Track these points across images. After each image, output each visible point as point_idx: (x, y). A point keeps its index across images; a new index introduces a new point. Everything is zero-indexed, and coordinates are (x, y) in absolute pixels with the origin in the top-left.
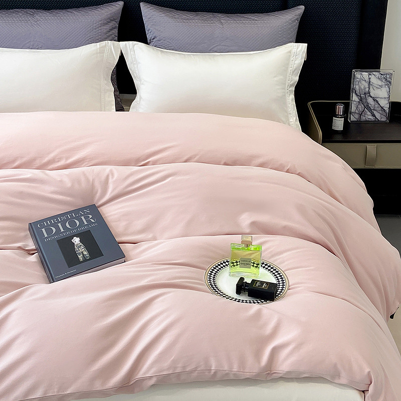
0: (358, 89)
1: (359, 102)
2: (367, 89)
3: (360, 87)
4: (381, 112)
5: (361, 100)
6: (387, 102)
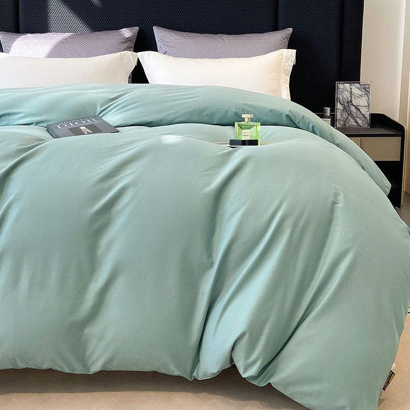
1: (343, 110)
2: (350, 99)
3: (343, 97)
4: (362, 119)
5: (345, 108)
6: (367, 110)
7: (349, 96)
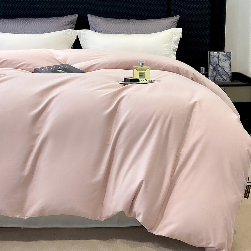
0: (212, 62)
1: (213, 70)
2: (217, 62)
4: (226, 76)
6: (229, 69)
7: (217, 60)
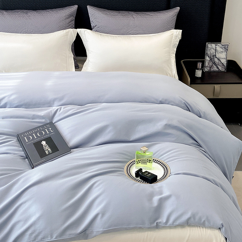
0: (209, 53)
1: (210, 61)
4: (222, 66)
6: (225, 60)
